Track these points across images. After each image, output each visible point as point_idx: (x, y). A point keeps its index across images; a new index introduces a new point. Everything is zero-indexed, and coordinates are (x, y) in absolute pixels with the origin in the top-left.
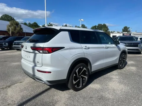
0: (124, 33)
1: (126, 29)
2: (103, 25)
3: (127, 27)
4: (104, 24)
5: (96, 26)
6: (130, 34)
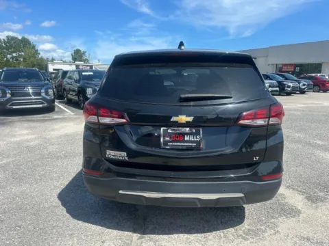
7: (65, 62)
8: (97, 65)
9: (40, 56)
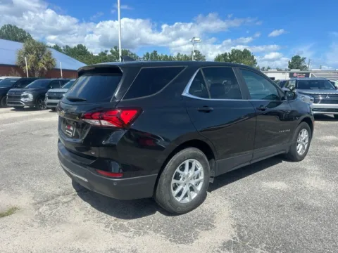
0: (292, 70)
1: (296, 62)
2: (243, 53)
3: (299, 57)
4: (245, 50)
5: (226, 54)
6: (307, 75)
7: (279, 70)
8: (315, 72)
9: (257, 66)
